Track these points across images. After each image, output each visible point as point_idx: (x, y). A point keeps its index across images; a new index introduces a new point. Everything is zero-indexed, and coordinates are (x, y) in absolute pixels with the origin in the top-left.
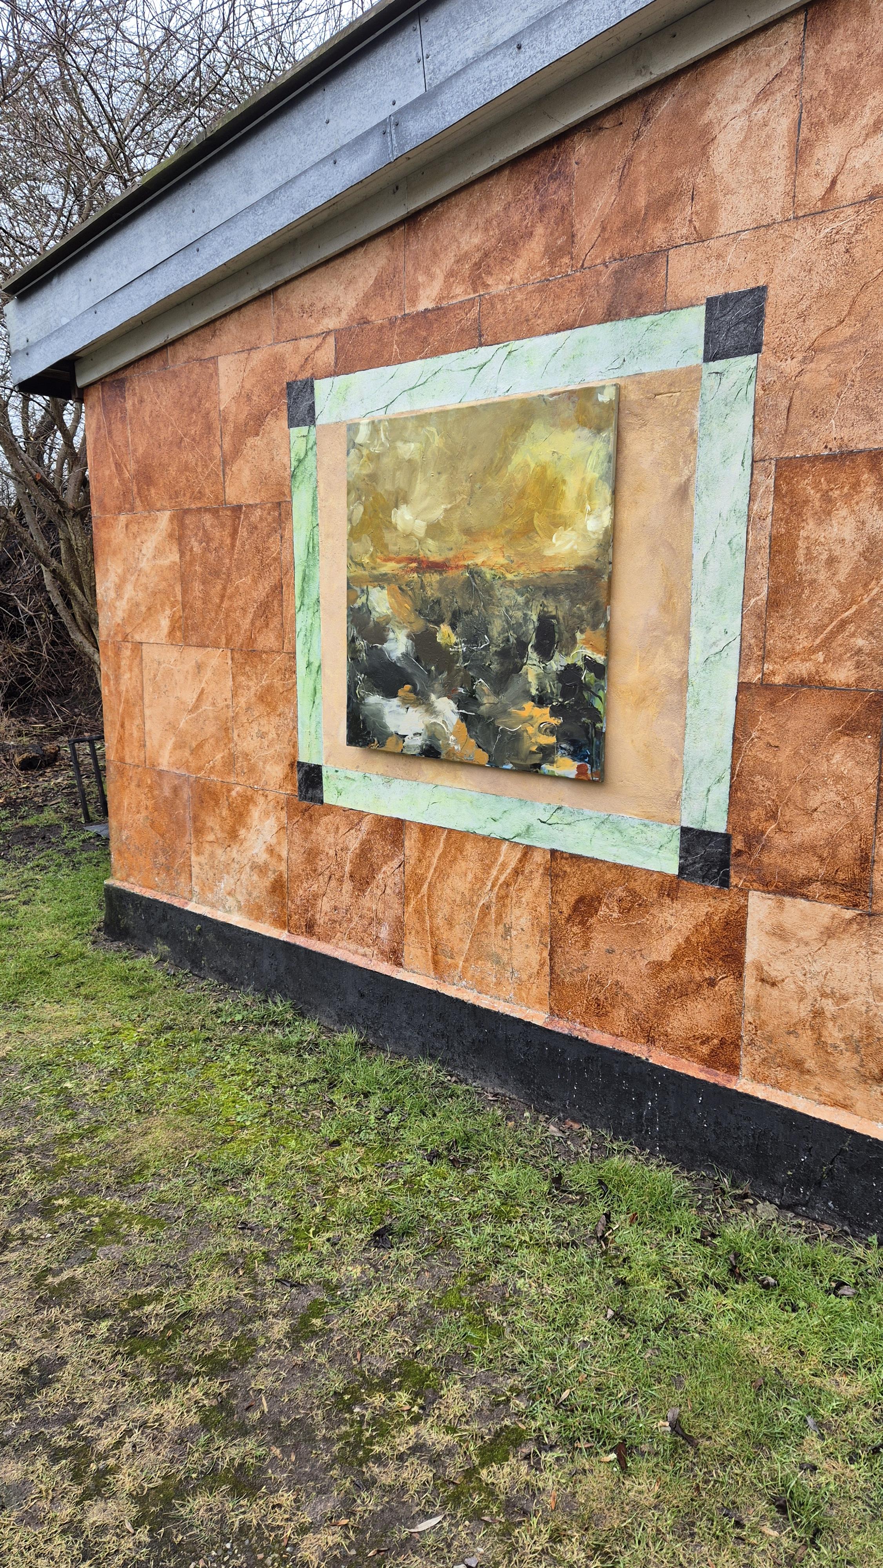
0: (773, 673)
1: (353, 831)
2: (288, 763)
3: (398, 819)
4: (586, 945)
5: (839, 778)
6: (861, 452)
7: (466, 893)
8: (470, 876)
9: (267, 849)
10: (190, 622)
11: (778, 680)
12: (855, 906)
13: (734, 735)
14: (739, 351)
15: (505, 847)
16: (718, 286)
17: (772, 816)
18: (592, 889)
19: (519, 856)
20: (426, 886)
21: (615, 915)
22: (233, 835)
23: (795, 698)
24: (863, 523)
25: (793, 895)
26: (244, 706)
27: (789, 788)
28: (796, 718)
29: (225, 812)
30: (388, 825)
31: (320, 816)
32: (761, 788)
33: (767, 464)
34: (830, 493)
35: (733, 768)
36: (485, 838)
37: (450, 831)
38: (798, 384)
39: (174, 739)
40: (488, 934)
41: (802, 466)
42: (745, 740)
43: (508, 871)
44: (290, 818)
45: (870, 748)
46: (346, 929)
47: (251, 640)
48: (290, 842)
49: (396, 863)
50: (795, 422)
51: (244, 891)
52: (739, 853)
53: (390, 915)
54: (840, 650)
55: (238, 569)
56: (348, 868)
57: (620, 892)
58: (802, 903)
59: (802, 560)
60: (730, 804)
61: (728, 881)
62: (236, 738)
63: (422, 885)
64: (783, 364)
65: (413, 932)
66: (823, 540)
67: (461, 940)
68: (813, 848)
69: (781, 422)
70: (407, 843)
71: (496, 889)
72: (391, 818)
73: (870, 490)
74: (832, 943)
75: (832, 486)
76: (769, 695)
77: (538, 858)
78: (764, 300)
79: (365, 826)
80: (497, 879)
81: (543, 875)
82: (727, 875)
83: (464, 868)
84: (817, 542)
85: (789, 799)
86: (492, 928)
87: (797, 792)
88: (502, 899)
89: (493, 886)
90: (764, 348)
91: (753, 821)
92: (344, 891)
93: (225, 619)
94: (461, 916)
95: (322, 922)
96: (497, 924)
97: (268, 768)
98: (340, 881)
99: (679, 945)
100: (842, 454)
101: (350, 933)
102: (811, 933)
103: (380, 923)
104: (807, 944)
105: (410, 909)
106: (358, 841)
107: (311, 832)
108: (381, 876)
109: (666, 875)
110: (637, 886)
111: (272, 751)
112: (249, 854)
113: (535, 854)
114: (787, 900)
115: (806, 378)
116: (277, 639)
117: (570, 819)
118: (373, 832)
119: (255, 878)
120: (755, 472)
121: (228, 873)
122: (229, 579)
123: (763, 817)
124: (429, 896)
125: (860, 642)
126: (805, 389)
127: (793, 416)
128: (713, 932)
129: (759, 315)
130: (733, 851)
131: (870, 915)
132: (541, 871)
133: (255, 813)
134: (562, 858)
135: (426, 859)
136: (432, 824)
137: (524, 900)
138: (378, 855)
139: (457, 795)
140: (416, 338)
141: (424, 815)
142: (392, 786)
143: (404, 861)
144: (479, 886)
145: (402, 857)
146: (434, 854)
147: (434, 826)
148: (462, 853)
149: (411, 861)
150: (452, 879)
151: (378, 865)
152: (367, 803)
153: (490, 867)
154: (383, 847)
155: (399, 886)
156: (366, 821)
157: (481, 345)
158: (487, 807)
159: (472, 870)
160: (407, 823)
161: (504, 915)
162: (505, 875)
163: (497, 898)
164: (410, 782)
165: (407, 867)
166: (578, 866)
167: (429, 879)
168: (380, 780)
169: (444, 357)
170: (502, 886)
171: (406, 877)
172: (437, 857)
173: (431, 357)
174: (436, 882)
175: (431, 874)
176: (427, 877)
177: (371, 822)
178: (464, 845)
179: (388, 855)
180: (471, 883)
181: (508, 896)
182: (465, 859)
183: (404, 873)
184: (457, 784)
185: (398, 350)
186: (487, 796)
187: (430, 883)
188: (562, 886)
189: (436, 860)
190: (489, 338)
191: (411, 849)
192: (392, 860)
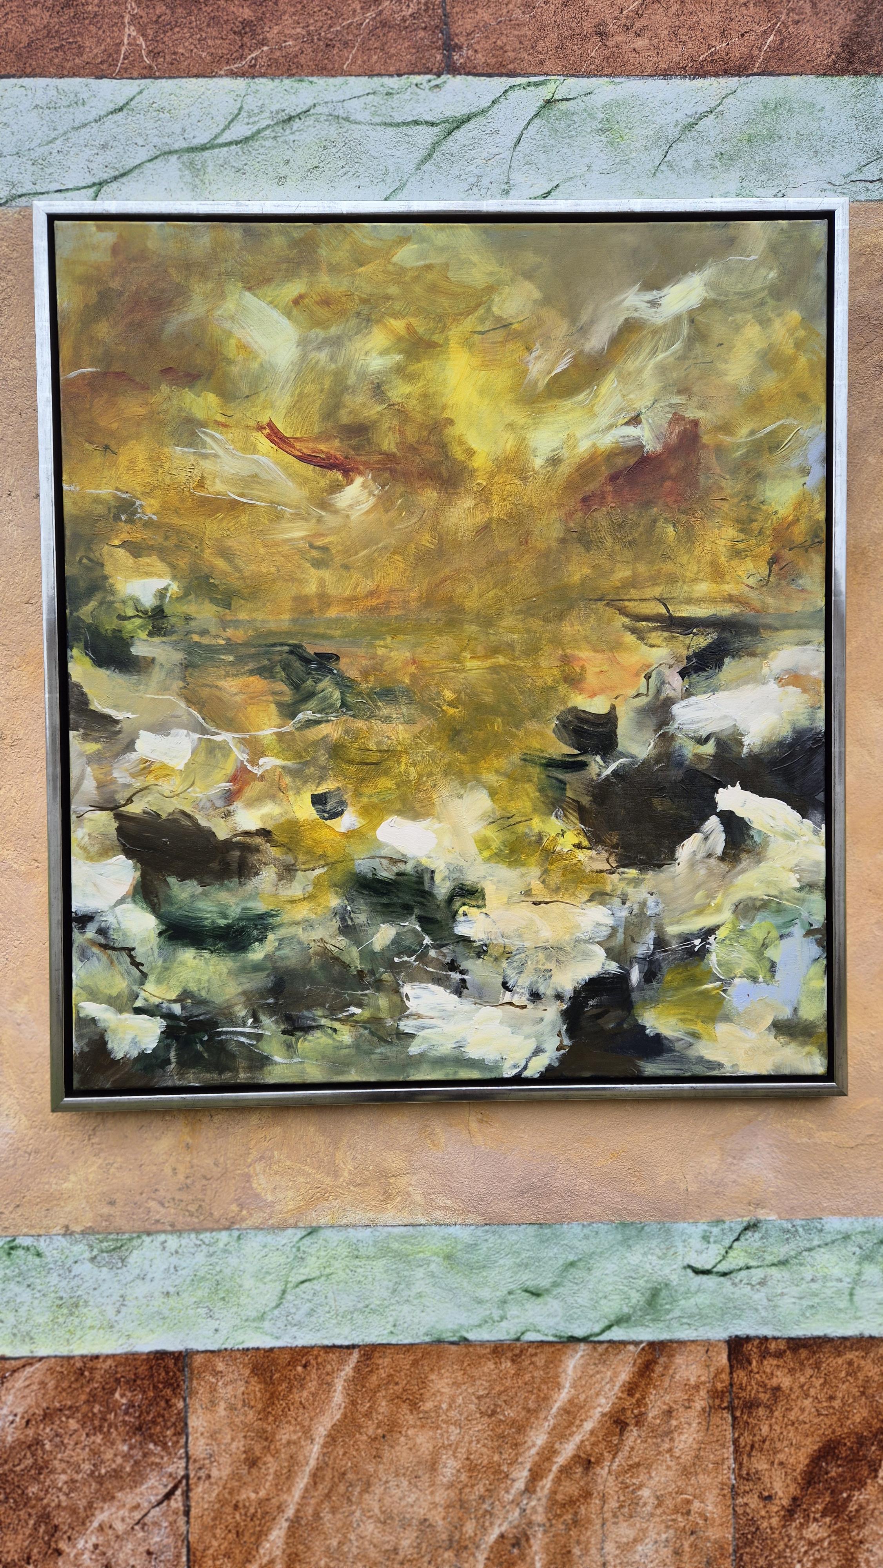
3: (161, 1355)
7: (437, 1518)
8: (450, 1467)
15: (573, 1362)
18: (859, 1414)
19: (623, 1377)
20: (277, 1535)
30: (114, 1380)
36: (498, 1349)
37: (371, 1350)
43: (588, 1426)
63: (260, 1535)
70: (197, 1422)
72: (130, 1359)
77: (686, 1370)
80: (548, 1453)
81: (709, 1412)
83: (425, 1449)
88: (568, 1507)
89: (536, 1476)
108: (85, 1542)
113: (679, 1360)
117: (783, 1251)
118: (48, 1416)
132: (699, 1404)
134: (764, 1354)
135: (276, 1454)
136: (300, 1343)
137: (645, 1493)
138: (73, 1481)
139: (395, 1246)
140: (214, 20)
141: (266, 1324)
142: (134, 1258)
143: (187, 1477)
144: (480, 1489)
145: (177, 1468)
146: (307, 1433)
147: (305, 1351)
148: (414, 1406)
149: (215, 1473)
150: (378, 1490)
151: (74, 1511)
152: (24, 1328)
153: (521, 1428)
154: (95, 1453)
155: (169, 1555)
156: (20, 1384)
157: (453, 70)
158: (508, 1262)
159: (454, 1448)
160: (198, 1360)
161: (576, 1551)
162: (577, 1438)
163: (549, 1509)
164: (206, 1236)
165: (197, 1492)
166: (817, 1366)
167: (290, 1512)
168: (80, 1249)
169: (321, 82)
170: (566, 1470)
171: (195, 1527)
172: (319, 1441)
173: (273, 77)
174: (317, 1516)
175: (297, 1493)
176: (280, 1508)
177: (43, 1384)
178: (423, 1383)
179: (116, 1474)
180: (451, 1486)
181: (587, 1495)
182: (429, 1421)
183: (187, 1513)
184: (390, 1215)
185: (141, 41)
186: (507, 1230)
187: (295, 1523)
188: (765, 1429)
189: (316, 1449)
190: (480, 58)
191: (213, 1436)
192: (136, 1484)
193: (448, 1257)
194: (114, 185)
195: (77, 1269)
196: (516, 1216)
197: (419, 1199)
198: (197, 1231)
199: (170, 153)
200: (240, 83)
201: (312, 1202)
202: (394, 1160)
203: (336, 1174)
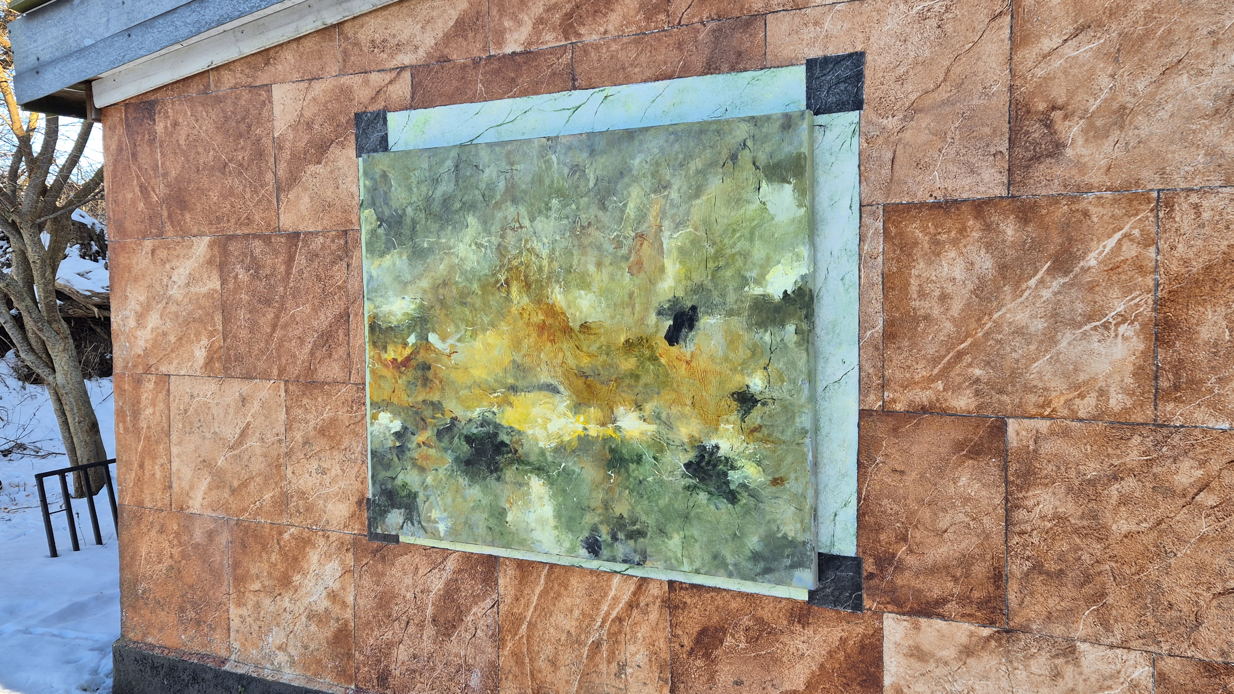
0: (894, 401)
1: (437, 570)
2: (356, 500)
3: (490, 557)
4: (712, 678)
5: (967, 500)
6: (965, 201)
7: (573, 631)
8: (576, 613)
9: (329, 595)
10: (232, 353)
11: (899, 407)
12: (992, 623)
13: (858, 460)
14: (841, 107)
15: (615, 580)
16: (816, 49)
17: (904, 538)
18: (715, 619)
19: (632, 589)
20: (524, 627)
21: (742, 645)
22: (285, 581)
23: (917, 424)
24: (972, 264)
25: (929, 615)
26: (300, 440)
27: (918, 510)
28: (920, 443)
29: (274, 557)
30: (477, 563)
31: (395, 556)
32: (889, 511)
33: (874, 208)
34: (938, 237)
35: (859, 492)
36: (592, 572)
37: (552, 566)
38: (900, 139)
39: (209, 479)
40: (599, 674)
41: (909, 212)
42: (870, 465)
43: (621, 605)
44: (357, 560)
45: (995, 471)
46: (428, 679)
47: (310, 370)
48: (357, 586)
49: (489, 602)
50: (900, 172)
51: (299, 645)
52: (871, 576)
53: (482, 660)
54: (958, 379)
55: (294, 297)
56: (429, 611)
57: (746, 621)
58: (938, 623)
59: (915, 296)
60: (859, 527)
61: (861, 604)
62: (289, 474)
63: (519, 626)
64: (885, 122)
65: (510, 677)
66: (934, 278)
67: (567, 682)
68: (946, 567)
69: (886, 171)
70: (501, 582)
71: (608, 625)
72: (482, 556)
73: (976, 235)
74: (971, 661)
75: (940, 230)
76: (891, 422)
77: (654, 590)
78: (863, 64)
79: (451, 564)
80: (608, 614)
81: (661, 607)
82: (860, 598)
83: (569, 605)
84: (928, 280)
85: (918, 521)
86: (603, 667)
87: (925, 514)
88: (614, 636)
89: (604, 622)
90: (865, 106)
91: (884, 543)
92: (424, 638)
93: (278, 350)
94: (566, 657)
95: (397, 672)
96: (609, 662)
97: (330, 506)
98: (421, 626)
99: (813, 673)
100: (947, 202)
101: (433, 682)
102: (950, 653)
103: (469, 669)
104: (946, 664)
105: (506, 653)
106: (442, 582)
107: (383, 574)
108: (470, 618)
109: (795, 601)
110: (765, 613)
111: (335, 488)
112: (306, 602)
113: (651, 586)
114: (923, 621)
115: (907, 135)
116: (342, 369)
118: (460, 571)
119: (313, 628)
120: (864, 216)
121: (278, 625)
122: (282, 308)
123: (893, 539)
124: (529, 637)
125: (977, 372)
126: (907, 144)
127: (897, 167)
128: (848, 656)
129: (859, 77)
130: (865, 574)
131: (1007, 632)
132: (657, 604)
133: (314, 557)
134: (681, 588)
135: (524, 598)
136: (531, 560)
137: (639, 635)
138: (466, 596)
140: (504, 79)
143: (498, 601)
144: (586, 623)
145: (496, 597)
146: (533, 591)
147: (533, 562)
148: (566, 589)
149: (506, 601)
150: (554, 617)
151: (466, 607)
153: (599, 603)
154: (472, 587)
155: (493, 628)
156: (452, 560)
157: (575, 88)
159: (578, 606)
160: (501, 560)
161: (617, 653)
162: (617, 610)
163: (608, 636)
165: (501, 606)
166: (700, 596)
167: (528, 620)
169: (535, 97)
170: (613, 622)
171: (501, 618)
172: (537, 596)
173: (520, 97)
174: (536, 623)
175: (530, 614)
176: (525, 618)
177: (458, 560)
178: (568, 580)
179: (478, 595)
180: (577, 620)
181: (620, 633)
182: (570, 595)
183: (498, 615)
185: (483, 89)
187: (530, 623)
188: (681, 618)
189: (535, 599)
190: (584, 83)
191: (505, 588)
192: (483, 601)
199: (491, 128)
200: (511, 100)
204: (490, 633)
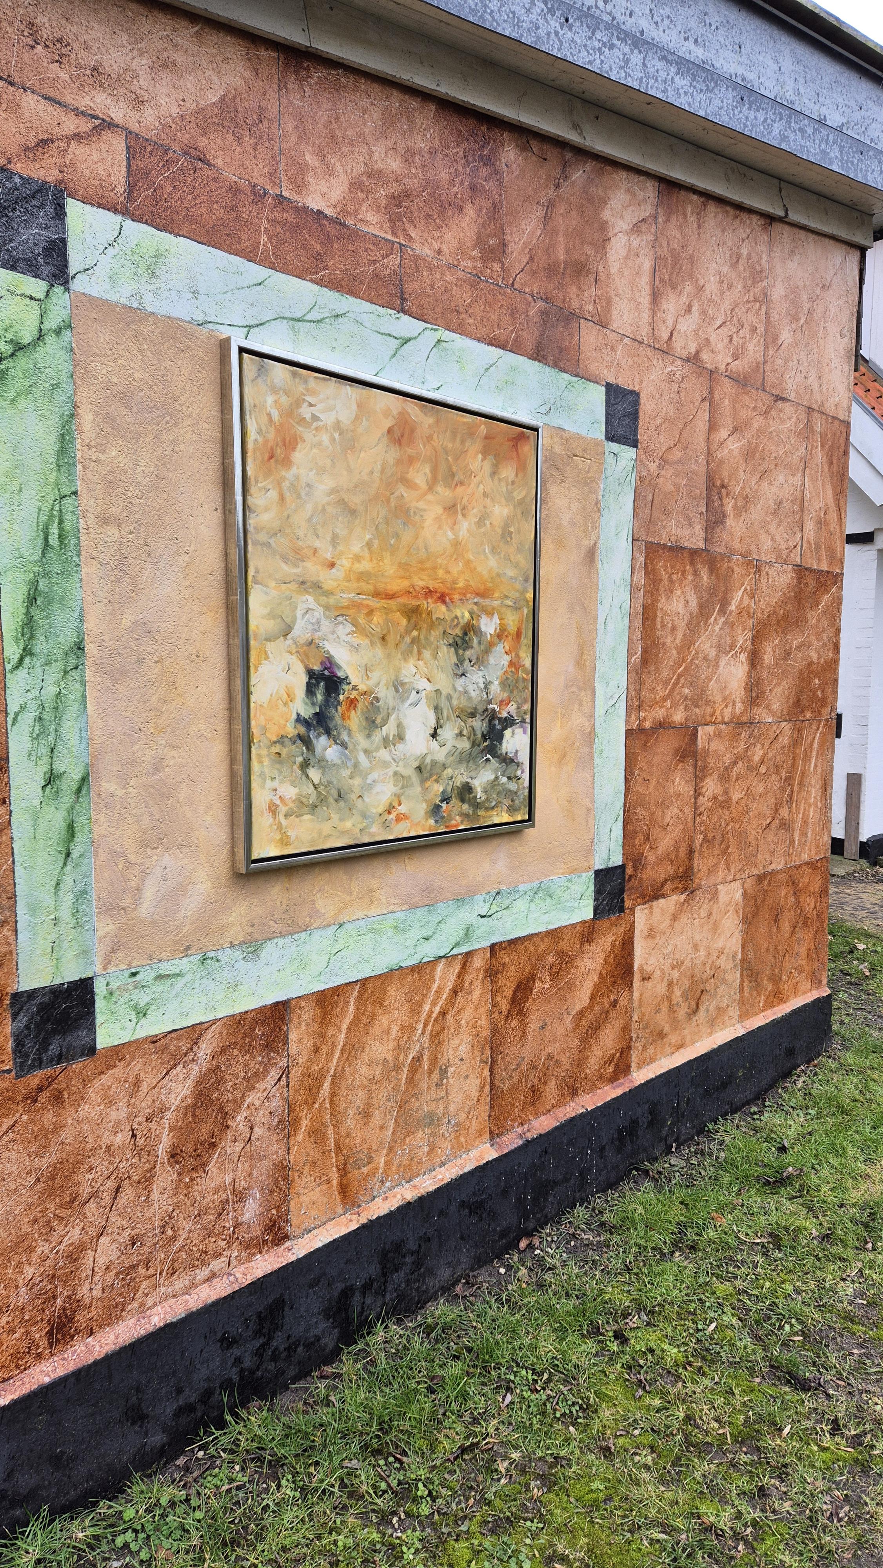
0: (645, 720)
3: (277, 1004)
4: (523, 1034)
6: (686, 548)
7: (390, 1057)
8: (394, 1031)
11: (648, 724)
12: (686, 889)
13: (625, 776)
14: (627, 441)
15: (440, 968)
16: (612, 375)
17: (648, 838)
18: (527, 969)
19: (457, 971)
20: (326, 1085)
21: (546, 987)
23: (657, 738)
24: (687, 602)
25: (657, 898)
28: (658, 754)
30: (256, 1022)
32: (640, 817)
33: (640, 543)
34: (672, 576)
36: (414, 969)
37: (364, 982)
38: (657, 484)
40: (420, 1095)
41: (658, 551)
42: (632, 780)
43: (444, 997)
45: (691, 769)
46: (162, 1262)
49: (273, 1075)
50: (655, 514)
52: (632, 879)
53: (264, 1170)
54: (677, 698)
56: (165, 1144)
57: (550, 960)
58: (661, 902)
59: (659, 626)
60: (625, 838)
61: (625, 907)
63: (320, 1087)
64: (649, 464)
65: (307, 1169)
66: (669, 612)
67: (381, 1128)
68: (668, 855)
69: (648, 511)
70: (293, 1036)
71: (429, 1028)
72: (263, 1009)
73: (690, 578)
74: (676, 925)
75: (673, 571)
76: (644, 738)
77: (478, 962)
78: (639, 404)
79: (205, 1047)
80: (430, 1014)
81: (484, 979)
82: (624, 901)
83: (385, 1024)
84: (666, 613)
85: (656, 821)
86: (424, 1085)
87: (659, 814)
88: (437, 1038)
89: (425, 1026)
90: (640, 446)
91: (639, 847)
92: (155, 1195)
94: (383, 1094)
96: (430, 1073)
98: (147, 1180)
99: (595, 985)
100: (677, 547)
101: (173, 1262)
102: (666, 923)
103: (240, 1197)
104: (664, 933)
105: (300, 1137)
106: (190, 1083)
108: (241, 1117)
109: (584, 924)
113: (475, 959)
114: (655, 904)
115: (661, 481)
117: (507, 902)
118: (223, 1051)
120: (633, 548)
123: (642, 841)
124: (333, 1096)
126: (660, 490)
127: (654, 509)
128: (616, 958)
129: (636, 416)
130: (628, 878)
131: (692, 893)
132: (481, 977)
134: (501, 949)
135: (326, 1044)
136: (336, 984)
137: (463, 1022)
138: (235, 1084)
139: (375, 926)
140: (304, 246)
141: (322, 978)
142: (264, 954)
143: (288, 1066)
144: (405, 1038)
145: (283, 1063)
146: (339, 1029)
147: (339, 987)
148: (381, 1005)
149: (300, 1061)
150: (367, 1050)
151: (236, 1102)
152: (211, 1004)
153: (420, 1004)
154: (246, 1065)
155: (280, 1111)
156: (209, 1036)
157: (404, 312)
158: (417, 926)
159: (396, 1021)
160: (293, 1003)
161: (439, 1057)
162: (440, 1004)
163: (430, 1039)
164: (296, 936)
165: (293, 1073)
166: (516, 951)
167: (332, 1072)
168: (238, 954)
169: (351, 299)
170: (436, 1019)
171: (291, 1091)
172: (344, 1032)
173: (331, 289)
174: (343, 1070)
175: (335, 1061)
176: (328, 1071)
177: (221, 1033)
178: (385, 992)
179: (256, 1074)
180: (395, 1040)
181: (443, 1029)
182: (387, 1011)
183: (288, 1086)
184: (373, 911)
185: (269, 245)
186: (417, 911)
187: (334, 1076)
188: (501, 983)
189: (343, 1036)
190: (414, 309)
191: (300, 1041)
192: (265, 1077)
193: (395, 928)
194: (256, 329)
195: (237, 965)
196: (421, 903)
197: (384, 901)
198: (292, 935)
199: (283, 318)
200: (316, 288)
201: (340, 911)
202: (374, 883)
203: (351, 894)
204: (276, 1120)
